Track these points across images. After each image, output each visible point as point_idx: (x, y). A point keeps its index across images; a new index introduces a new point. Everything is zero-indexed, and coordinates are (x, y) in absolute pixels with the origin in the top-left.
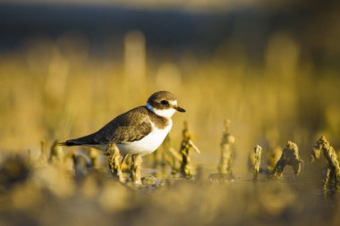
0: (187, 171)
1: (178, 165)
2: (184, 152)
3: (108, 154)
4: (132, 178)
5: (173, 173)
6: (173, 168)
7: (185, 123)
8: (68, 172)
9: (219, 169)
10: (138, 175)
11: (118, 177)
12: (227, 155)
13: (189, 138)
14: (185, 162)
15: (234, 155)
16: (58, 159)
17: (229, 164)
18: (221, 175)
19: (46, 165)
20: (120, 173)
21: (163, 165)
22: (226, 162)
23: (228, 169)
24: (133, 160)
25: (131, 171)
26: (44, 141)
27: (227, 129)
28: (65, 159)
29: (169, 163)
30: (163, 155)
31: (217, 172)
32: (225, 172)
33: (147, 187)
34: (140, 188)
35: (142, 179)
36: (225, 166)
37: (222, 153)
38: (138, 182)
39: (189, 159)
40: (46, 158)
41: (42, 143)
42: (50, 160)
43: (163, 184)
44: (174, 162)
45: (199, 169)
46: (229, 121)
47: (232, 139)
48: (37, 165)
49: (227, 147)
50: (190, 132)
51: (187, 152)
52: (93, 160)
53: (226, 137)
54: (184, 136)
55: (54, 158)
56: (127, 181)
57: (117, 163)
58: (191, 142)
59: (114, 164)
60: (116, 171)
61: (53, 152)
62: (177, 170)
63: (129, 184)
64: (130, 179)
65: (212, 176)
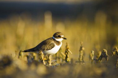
0: (67, 60)
1: (64, 58)
2: (66, 54)
3: (39, 55)
4: (48, 63)
5: (63, 61)
6: (63, 59)
7: (67, 43)
8: (25, 61)
9: (79, 59)
10: (50, 62)
11: (43, 63)
12: (82, 54)
13: (68, 49)
14: (67, 57)
15: (84, 54)
16: (22, 57)
17: (82, 57)
18: (80, 62)
19: (17, 59)
20: (44, 61)
21: (59, 58)
22: (81, 57)
23: (82, 59)
24: (48, 57)
25: (47, 61)
26: (16, 50)
27: (81, 45)
28: (24, 57)
29: (61, 57)
30: (59, 55)
31: (78, 60)
32: (81, 60)
33: (54, 66)
34: (51, 67)
35: (52, 63)
36: (81, 58)
37: (80, 53)
38: (50, 64)
39: (68, 56)
40: (17, 57)
41: (16, 51)
42: (19, 57)
43: (59, 65)
44: (63, 57)
45: (72, 60)
46: (82, 42)
47: (83, 49)
48: (14, 59)
49: (82, 51)
50: (68, 47)
51: (67, 53)
52: (34, 57)
53: (81, 48)
54: (66, 48)
55: (20, 56)
56: (46, 64)
57: (43, 58)
58: (69, 50)
59: (41, 58)
60: (42, 61)
61: (20, 54)
62: (64, 60)
63: (47, 65)
64: (47, 64)
65: (76, 62)
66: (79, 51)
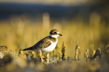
0: (64, 58)
5: (59, 59)
6: (60, 57)
7: (63, 42)
9: (75, 57)
12: (77, 53)
13: (64, 47)
15: (79, 53)
16: (21, 55)
17: (78, 55)
18: (75, 60)
19: (17, 57)
21: (56, 56)
22: (77, 55)
26: (16, 49)
27: (77, 44)
28: (23, 55)
29: (58, 56)
30: (56, 53)
31: (74, 58)
32: (77, 58)
33: (51, 64)
35: (49, 61)
36: (77, 56)
37: (76, 52)
42: (19, 55)
43: (56, 63)
44: (60, 55)
45: (68, 58)
46: (78, 42)
47: (79, 47)
48: (14, 57)
49: (77, 50)
52: (33, 55)
53: (77, 47)
58: (65, 49)
61: (20, 53)
63: (45, 63)
64: (45, 61)
65: (72, 60)
66: (74, 50)
